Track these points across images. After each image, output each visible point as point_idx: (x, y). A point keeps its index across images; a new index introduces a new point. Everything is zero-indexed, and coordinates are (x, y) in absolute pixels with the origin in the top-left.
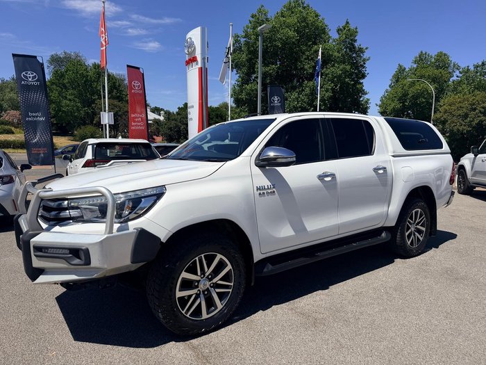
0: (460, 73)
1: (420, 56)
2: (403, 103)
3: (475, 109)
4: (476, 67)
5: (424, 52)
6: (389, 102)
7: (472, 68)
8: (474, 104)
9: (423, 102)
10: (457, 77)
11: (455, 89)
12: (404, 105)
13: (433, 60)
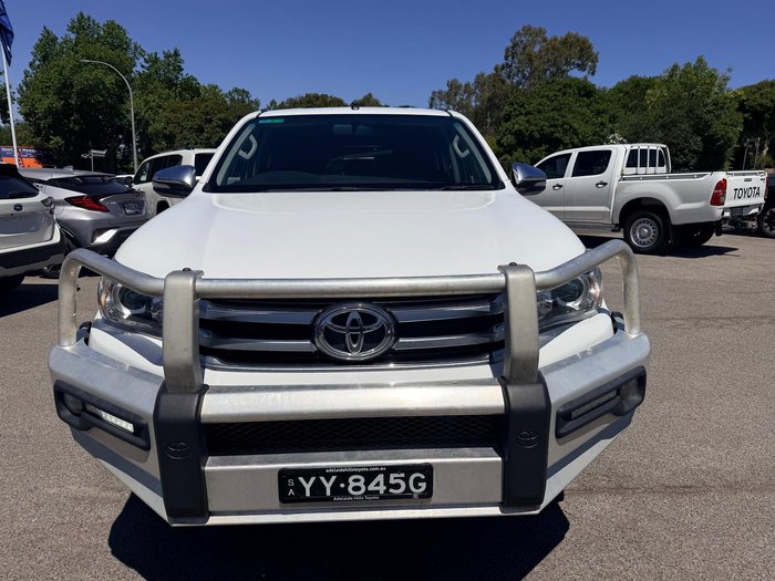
0: (146, 61)
1: (79, 21)
2: (66, 99)
3: (210, 121)
4: (167, 56)
5: (86, 17)
6: (37, 96)
7: (161, 57)
8: (208, 114)
9: (100, 102)
10: (143, 66)
11: (143, 87)
12: (67, 104)
13: (102, 33)
